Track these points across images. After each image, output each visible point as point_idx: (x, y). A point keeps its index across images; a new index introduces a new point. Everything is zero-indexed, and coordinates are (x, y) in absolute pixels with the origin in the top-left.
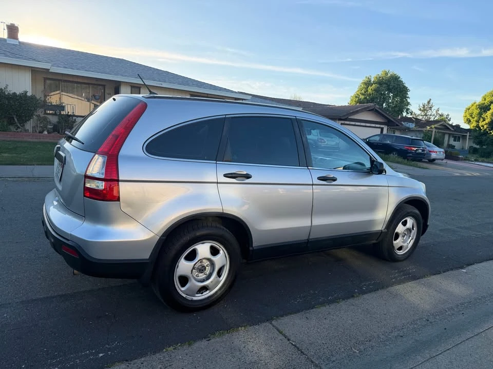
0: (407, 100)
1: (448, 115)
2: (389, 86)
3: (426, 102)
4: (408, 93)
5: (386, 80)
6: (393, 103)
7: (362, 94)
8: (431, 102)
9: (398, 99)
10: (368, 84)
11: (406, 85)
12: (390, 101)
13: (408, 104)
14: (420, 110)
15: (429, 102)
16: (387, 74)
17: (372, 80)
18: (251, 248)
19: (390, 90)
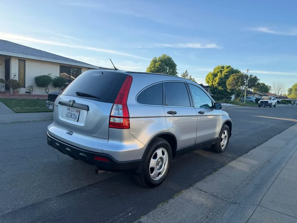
0: (176, 71)
1: (194, 79)
2: (166, 63)
3: (185, 72)
4: (177, 67)
5: (164, 60)
6: (169, 72)
7: (153, 67)
8: (187, 72)
9: (171, 70)
10: (155, 61)
11: (175, 63)
12: (167, 71)
13: (177, 73)
14: (182, 76)
15: (186, 72)
16: (165, 56)
17: (157, 59)
18: (176, 150)
19: (167, 65)
